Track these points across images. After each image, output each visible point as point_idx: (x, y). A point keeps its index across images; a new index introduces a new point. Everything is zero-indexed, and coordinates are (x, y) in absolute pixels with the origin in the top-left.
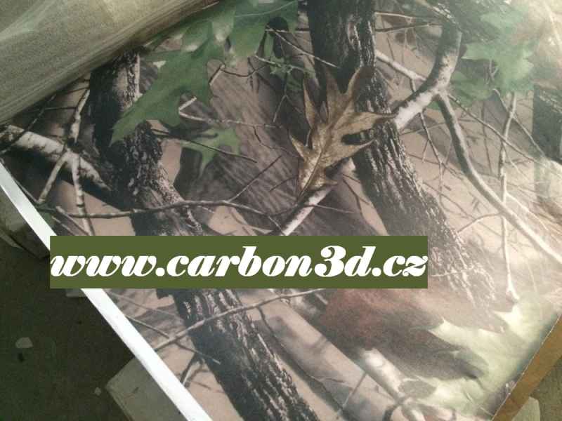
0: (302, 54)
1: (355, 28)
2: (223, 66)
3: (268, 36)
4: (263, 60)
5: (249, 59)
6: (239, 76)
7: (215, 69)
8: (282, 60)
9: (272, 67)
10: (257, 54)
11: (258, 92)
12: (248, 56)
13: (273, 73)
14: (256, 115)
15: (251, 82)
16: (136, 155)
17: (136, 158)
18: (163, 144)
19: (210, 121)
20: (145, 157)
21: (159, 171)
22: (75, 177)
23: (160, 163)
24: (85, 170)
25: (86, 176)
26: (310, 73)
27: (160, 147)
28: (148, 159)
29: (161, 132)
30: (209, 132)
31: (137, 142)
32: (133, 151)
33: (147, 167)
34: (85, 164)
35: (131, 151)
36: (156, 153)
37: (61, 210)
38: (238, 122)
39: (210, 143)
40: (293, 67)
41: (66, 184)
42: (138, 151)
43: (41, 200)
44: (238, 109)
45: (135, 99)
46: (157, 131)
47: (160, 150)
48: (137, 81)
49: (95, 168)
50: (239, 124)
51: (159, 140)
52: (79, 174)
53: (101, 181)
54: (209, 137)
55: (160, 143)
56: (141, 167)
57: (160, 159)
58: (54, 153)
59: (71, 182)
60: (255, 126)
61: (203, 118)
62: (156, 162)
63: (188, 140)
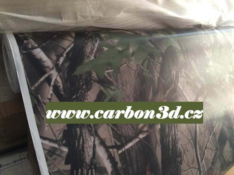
0: (155, 72)
1: (175, 71)
2: (128, 63)
3: (147, 59)
4: (142, 68)
5: (137, 65)
6: (132, 70)
7: (125, 62)
8: (148, 71)
9: (144, 72)
10: (141, 64)
11: (136, 79)
12: (138, 63)
13: (144, 74)
14: (132, 88)
15: (135, 74)
16: (81, 84)
17: (81, 86)
18: (93, 84)
19: (114, 82)
20: (84, 87)
21: (87, 96)
22: (52, 83)
23: (89, 93)
24: (58, 82)
25: (57, 84)
26: (156, 81)
27: (92, 85)
28: (85, 89)
29: (95, 79)
30: (113, 87)
31: (84, 79)
32: (81, 82)
33: (83, 92)
34: (59, 79)
35: (80, 81)
36: (89, 87)
37: (40, 98)
38: (124, 88)
39: (111, 92)
40: (151, 76)
41: (47, 85)
42: (83, 83)
43: (33, 88)
44: (126, 83)
45: (91, 59)
46: (94, 77)
47: (91, 86)
48: (94, 52)
49: (62, 83)
50: (125, 89)
51: (93, 82)
52: (54, 82)
53: (62, 90)
54: (112, 89)
55: (92, 83)
56: (81, 91)
57: (90, 91)
58: (48, 67)
59: (50, 85)
60: (130, 93)
61: (113, 80)
62: (88, 92)
63: (103, 87)
